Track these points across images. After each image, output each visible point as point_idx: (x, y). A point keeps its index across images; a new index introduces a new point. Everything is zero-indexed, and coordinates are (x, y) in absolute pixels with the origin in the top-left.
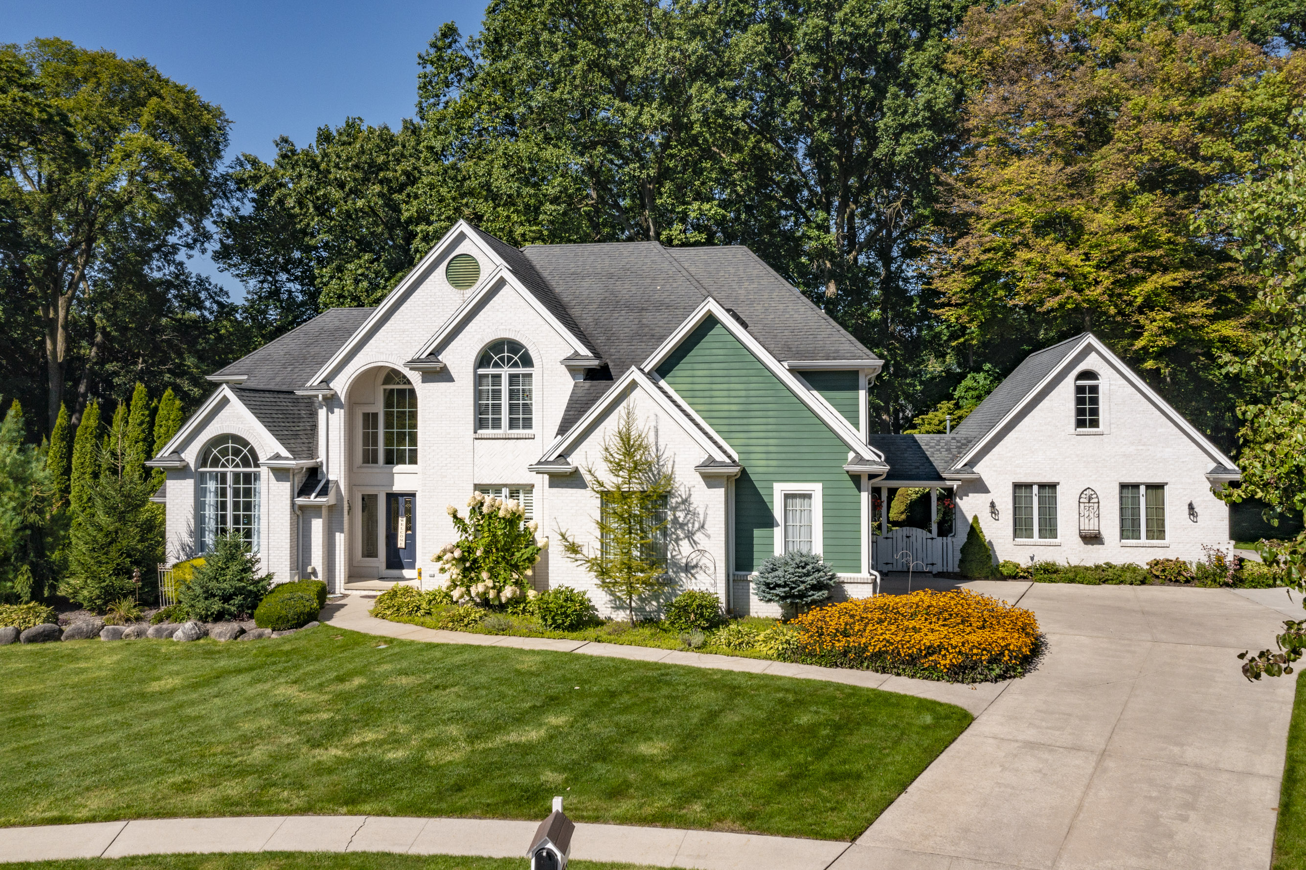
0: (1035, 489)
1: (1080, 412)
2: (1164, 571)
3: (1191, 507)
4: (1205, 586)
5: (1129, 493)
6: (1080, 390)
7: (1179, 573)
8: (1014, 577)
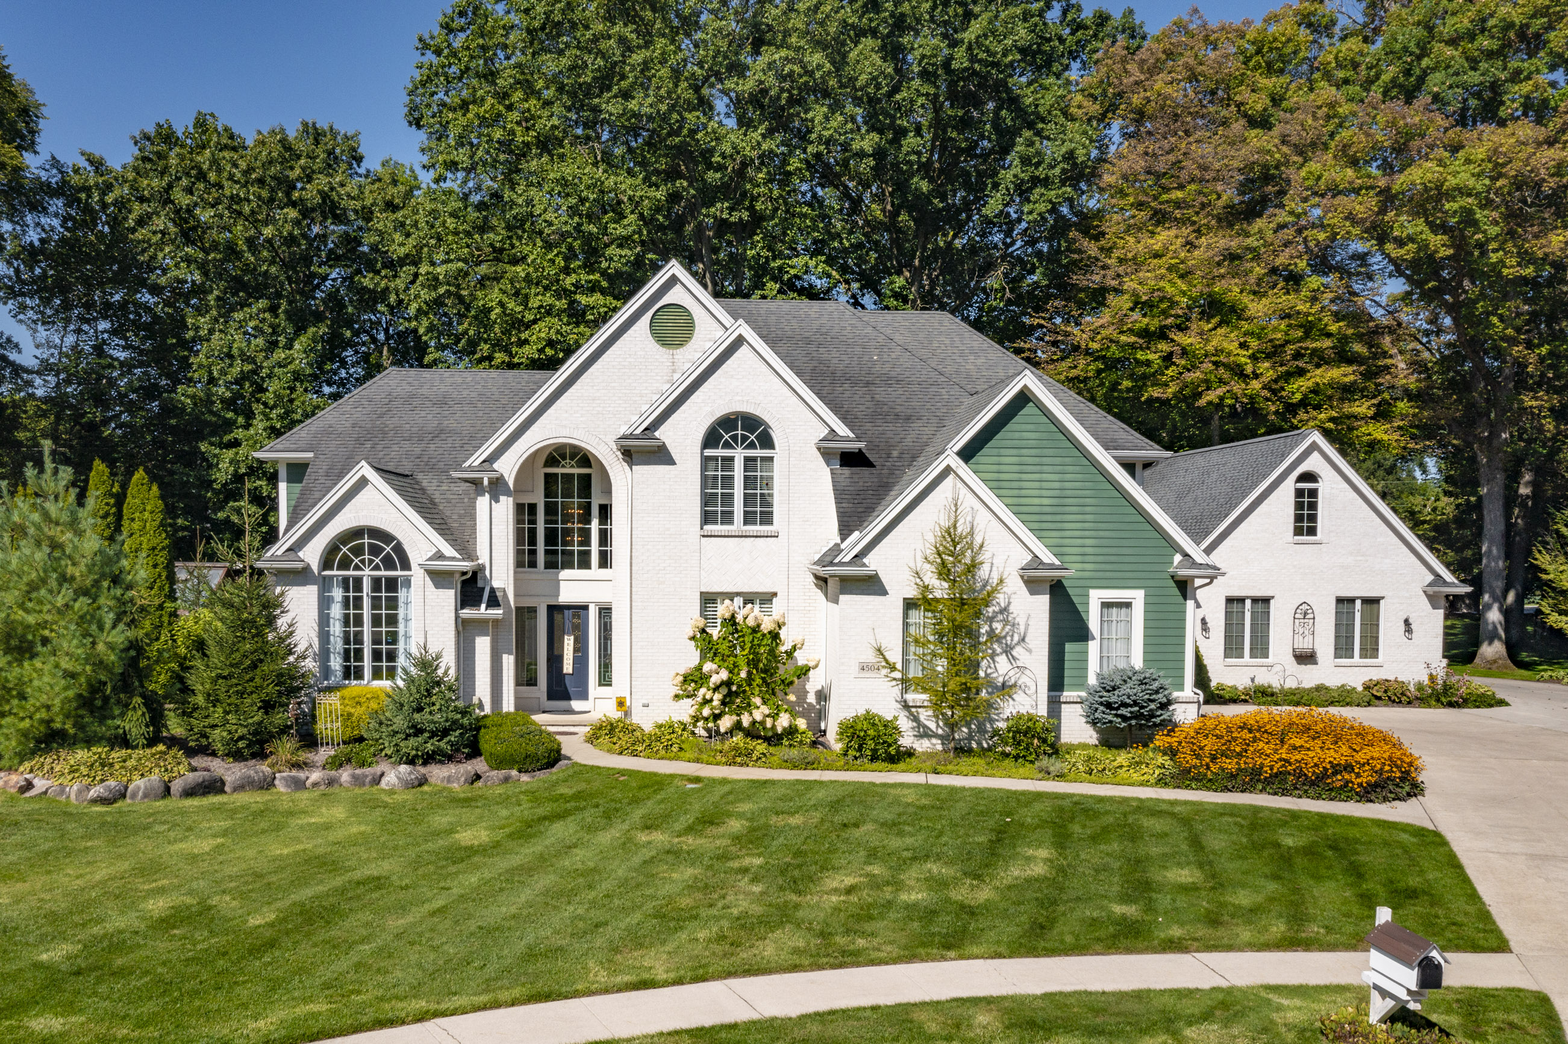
0: (1248, 603)
1: (1298, 518)
2: (1386, 692)
3: (1407, 622)
4: (1430, 706)
5: (1345, 607)
6: (1299, 493)
7: (1403, 694)
8: (1234, 701)
